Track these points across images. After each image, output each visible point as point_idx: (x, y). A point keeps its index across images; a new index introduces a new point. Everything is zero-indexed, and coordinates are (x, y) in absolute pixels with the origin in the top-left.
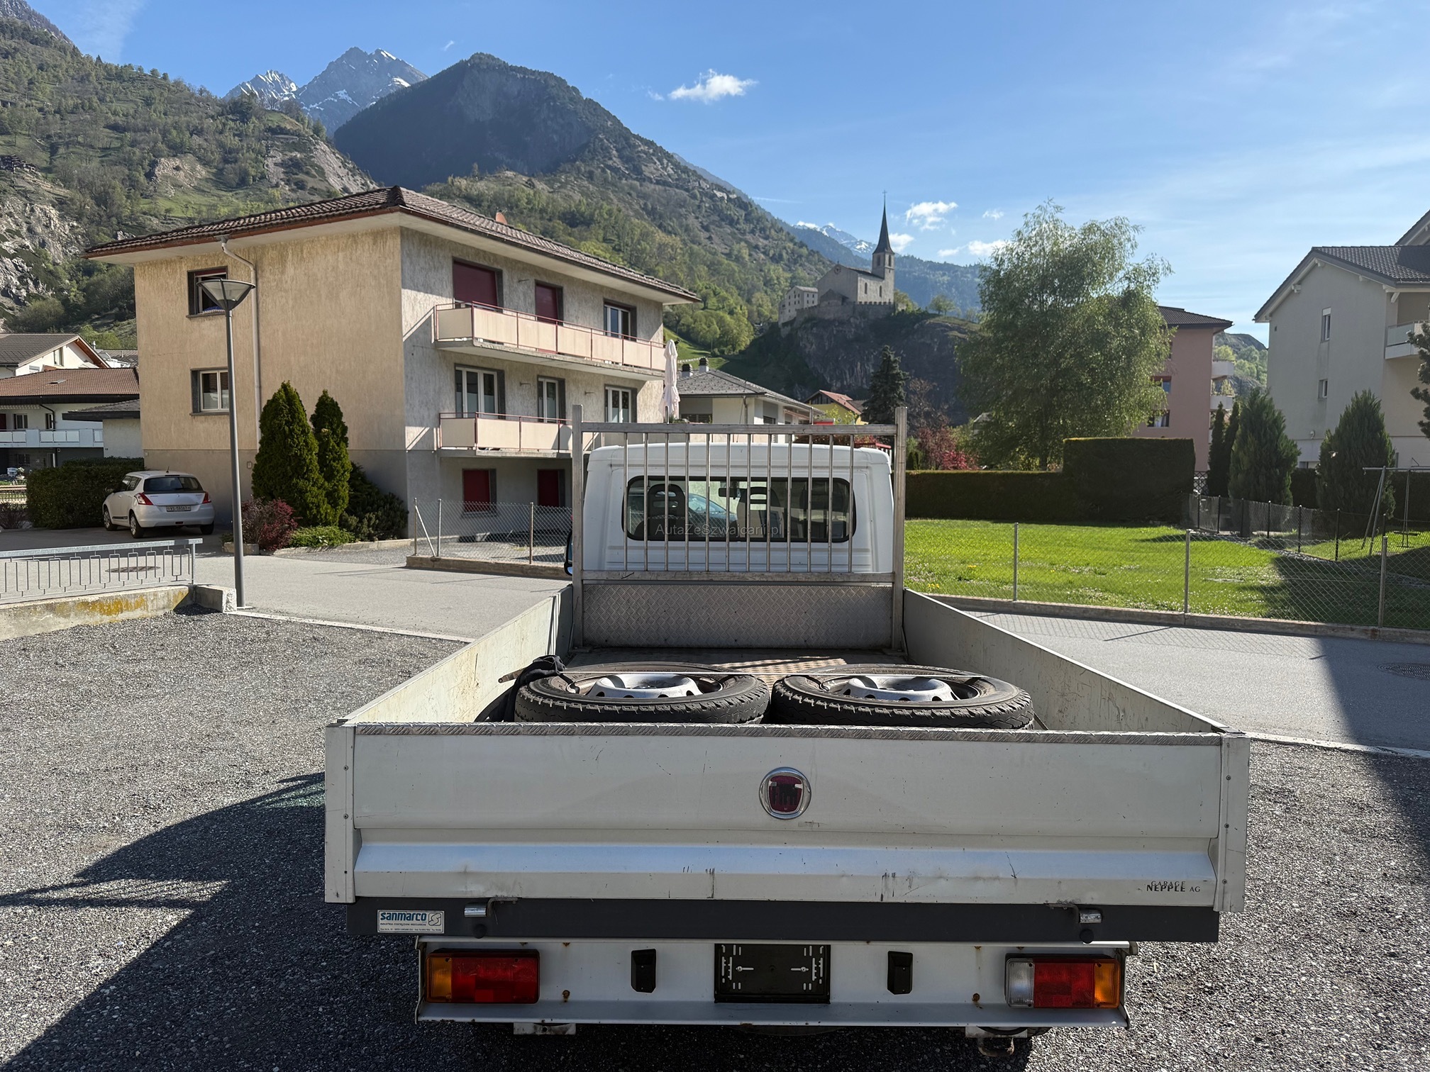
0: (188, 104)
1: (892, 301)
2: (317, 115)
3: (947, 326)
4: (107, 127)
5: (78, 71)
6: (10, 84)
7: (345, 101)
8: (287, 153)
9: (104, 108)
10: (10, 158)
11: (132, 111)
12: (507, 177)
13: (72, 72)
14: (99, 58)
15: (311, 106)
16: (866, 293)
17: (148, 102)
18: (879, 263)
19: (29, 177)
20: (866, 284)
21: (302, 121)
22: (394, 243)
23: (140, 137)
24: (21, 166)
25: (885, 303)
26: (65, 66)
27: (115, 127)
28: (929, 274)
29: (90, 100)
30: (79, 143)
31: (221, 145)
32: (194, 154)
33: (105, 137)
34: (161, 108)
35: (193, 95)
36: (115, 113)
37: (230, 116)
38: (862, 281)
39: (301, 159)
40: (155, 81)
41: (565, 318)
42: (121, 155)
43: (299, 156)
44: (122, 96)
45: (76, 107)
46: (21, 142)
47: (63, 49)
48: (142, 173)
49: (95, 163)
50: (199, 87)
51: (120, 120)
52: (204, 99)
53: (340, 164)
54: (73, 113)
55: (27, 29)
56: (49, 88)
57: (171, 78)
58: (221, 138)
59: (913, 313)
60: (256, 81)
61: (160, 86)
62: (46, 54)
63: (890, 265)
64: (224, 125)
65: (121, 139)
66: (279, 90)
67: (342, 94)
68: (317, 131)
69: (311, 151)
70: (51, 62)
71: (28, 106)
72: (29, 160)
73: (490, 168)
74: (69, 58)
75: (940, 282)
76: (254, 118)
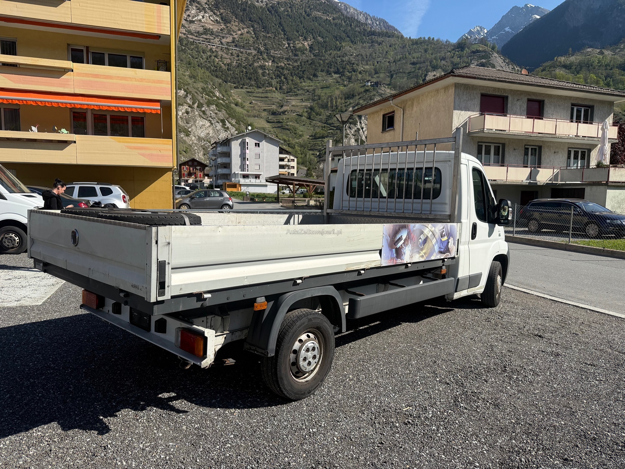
0: (441, 48)
2: (495, 41)
4: (411, 64)
5: (402, 44)
6: (380, 55)
7: (508, 32)
8: (479, 61)
9: (410, 57)
10: (378, 82)
11: (420, 56)
12: (588, 52)
13: (400, 45)
14: (410, 38)
15: (493, 38)
17: (426, 51)
19: (383, 88)
21: (487, 46)
22: (452, 91)
23: (421, 65)
24: (381, 85)
26: (398, 43)
27: (413, 64)
29: (405, 55)
30: (400, 72)
31: (452, 63)
32: (441, 68)
33: (409, 68)
34: (431, 52)
35: (443, 44)
36: (414, 58)
37: (457, 50)
39: (485, 62)
40: (430, 42)
41: (544, 115)
42: (414, 74)
43: (484, 61)
44: (417, 51)
45: (400, 58)
46: (382, 75)
47: (398, 37)
48: (422, 80)
49: (405, 79)
50: (445, 40)
51: (415, 60)
52: (448, 44)
53: (503, 61)
54: (399, 61)
55: (387, 33)
56: (392, 53)
57: (435, 39)
58: (453, 60)
60: (470, 33)
61: (431, 43)
62: (392, 40)
64: (454, 54)
65: (415, 68)
66: (479, 34)
67: (507, 29)
68: (493, 48)
69: (490, 58)
70: (394, 43)
71: (385, 61)
72: (384, 82)
73: (578, 48)
74: (400, 40)
76: (466, 48)
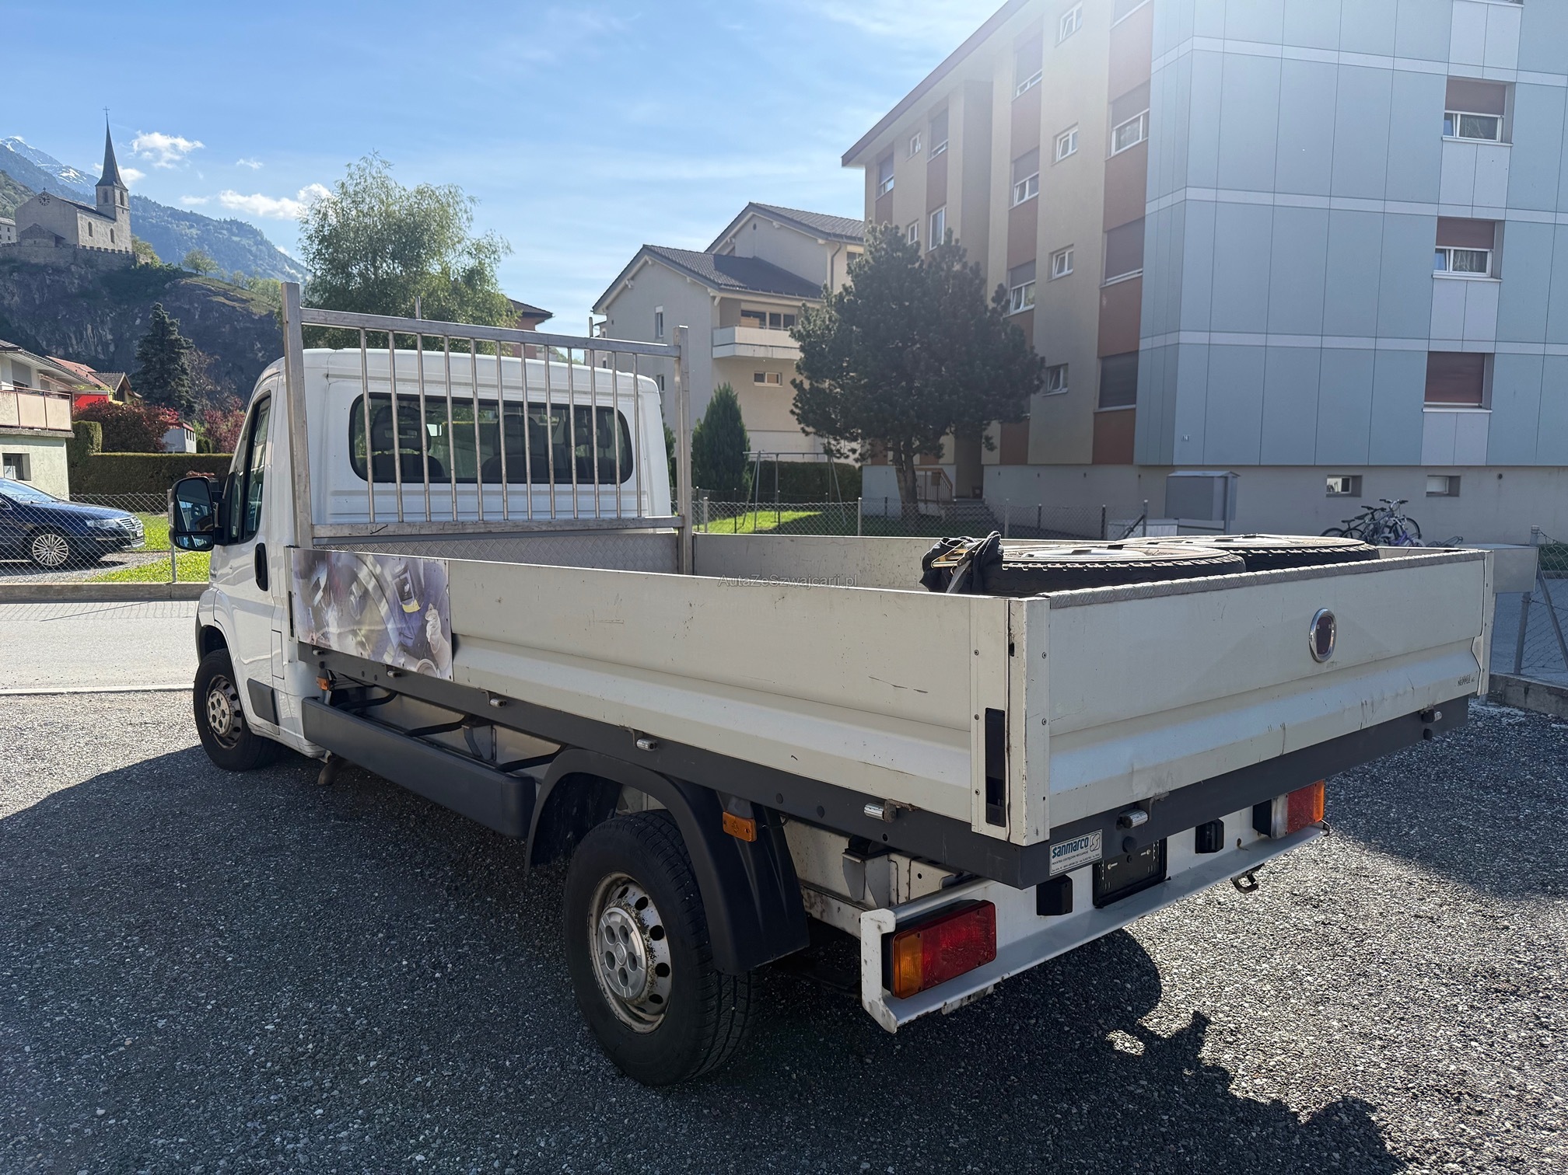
1: (130, 249)
3: (210, 290)
16: (91, 235)
18: (106, 200)
20: (90, 224)
25: (120, 251)
28: (171, 223)
38: (83, 220)
59: (160, 269)
63: (122, 203)
75: (186, 235)
